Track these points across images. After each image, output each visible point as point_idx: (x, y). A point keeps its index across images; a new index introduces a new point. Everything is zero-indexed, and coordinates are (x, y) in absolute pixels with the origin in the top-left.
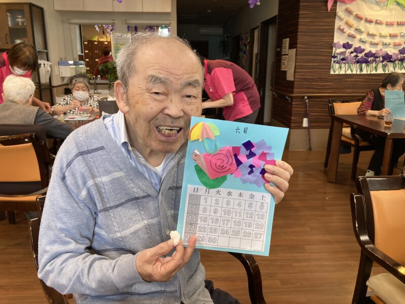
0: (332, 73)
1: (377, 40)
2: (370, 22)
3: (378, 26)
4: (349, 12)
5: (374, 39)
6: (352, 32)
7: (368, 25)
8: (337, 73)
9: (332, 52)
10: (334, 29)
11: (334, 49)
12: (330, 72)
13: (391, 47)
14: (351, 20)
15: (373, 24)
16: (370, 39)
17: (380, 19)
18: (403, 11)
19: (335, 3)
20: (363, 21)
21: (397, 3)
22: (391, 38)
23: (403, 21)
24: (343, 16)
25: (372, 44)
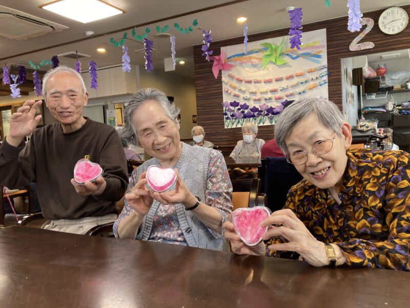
0: (226, 128)
1: (258, 96)
2: (250, 82)
3: (257, 85)
4: (231, 77)
5: (256, 96)
6: (237, 92)
7: (248, 85)
8: (230, 127)
9: (223, 110)
10: (222, 92)
11: (224, 108)
12: (224, 127)
13: (274, 101)
14: (235, 83)
15: (253, 83)
16: (254, 97)
17: (259, 79)
18: (280, 68)
19: (220, 71)
20: (243, 82)
21: (272, 62)
22: (272, 93)
23: (280, 77)
24: (226, 81)
25: (255, 100)
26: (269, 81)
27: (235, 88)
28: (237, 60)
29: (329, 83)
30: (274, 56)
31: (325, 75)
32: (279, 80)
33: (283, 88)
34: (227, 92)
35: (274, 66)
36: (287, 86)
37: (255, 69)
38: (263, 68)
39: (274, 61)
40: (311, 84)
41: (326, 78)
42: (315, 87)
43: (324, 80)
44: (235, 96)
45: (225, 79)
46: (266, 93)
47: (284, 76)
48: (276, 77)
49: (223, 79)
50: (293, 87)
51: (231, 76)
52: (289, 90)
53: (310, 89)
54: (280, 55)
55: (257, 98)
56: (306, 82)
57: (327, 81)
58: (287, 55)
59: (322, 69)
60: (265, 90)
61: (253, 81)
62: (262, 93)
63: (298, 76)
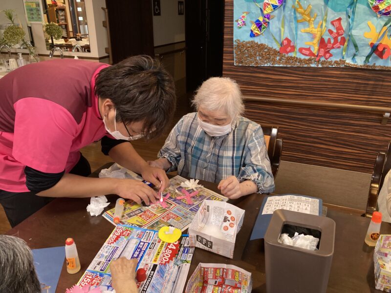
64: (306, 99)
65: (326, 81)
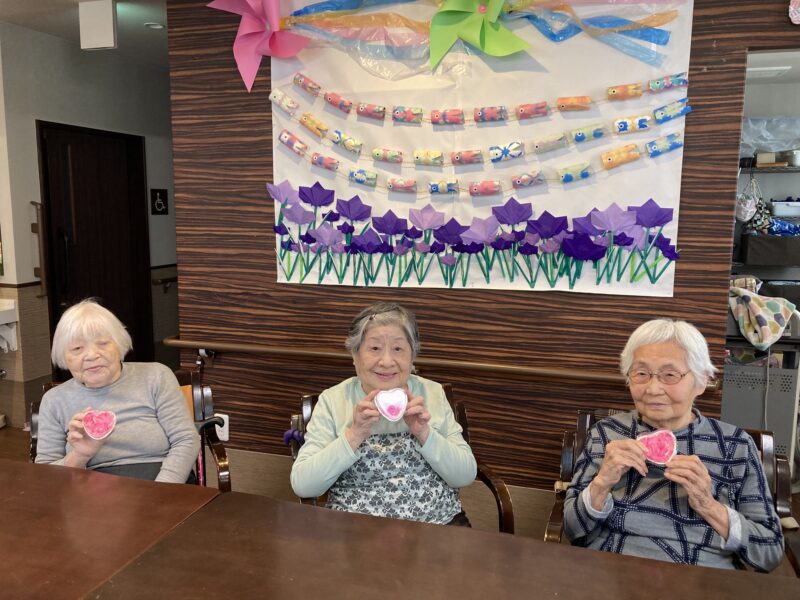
0: (282, 279)
1: (407, 175)
2: (376, 116)
3: (406, 129)
4: (308, 88)
5: (398, 172)
6: (327, 152)
7: (371, 127)
8: (295, 280)
9: (273, 214)
10: (270, 143)
11: (277, 206)
12: (275, 277)
13: (465, 200)
15: (388, 122)
16: (391, 176)
17: (411, 106)
18: (496, 70)
19: (266, 62)
20: (353, 116)
21: (467, 45)
22: (460, 167)
23: (497, 104)
24: (287, 103)
25: (394, 189)
26: (452, 121)
27: (319, 133)
28: (329, 25)
29: (687, 147)
30: (477, 17)
31: (679, 115)
32: (493, 119)
33: (505, 152)
34: (290, 144)
35: (474, 59)
36: (521, 146)
37: (400, 67)
38: (429, 64)
39: (474, 37)
40: (616, 145)
41: (678, 127)
42: (631, 160)
43: (671, 137)
44: (319, 163)
45: (281, 93)
46: (437, 164)
47: (511, 104)
48: (480, 107)
49: (276, 94)
50: (545, 150)
51: (304, 87)
52: (525, 163)
53: (611, 166)
54: (500, 17)
55: (400, 180)
56: (598, 134)
57: (681, 140)
58: (530, 18)
59: (669, 88)
60: (435, 153)
61: (389, 111)
62: (420, 164)
63: (565, 108)
64: (303, 347)
65: (327, 317)
